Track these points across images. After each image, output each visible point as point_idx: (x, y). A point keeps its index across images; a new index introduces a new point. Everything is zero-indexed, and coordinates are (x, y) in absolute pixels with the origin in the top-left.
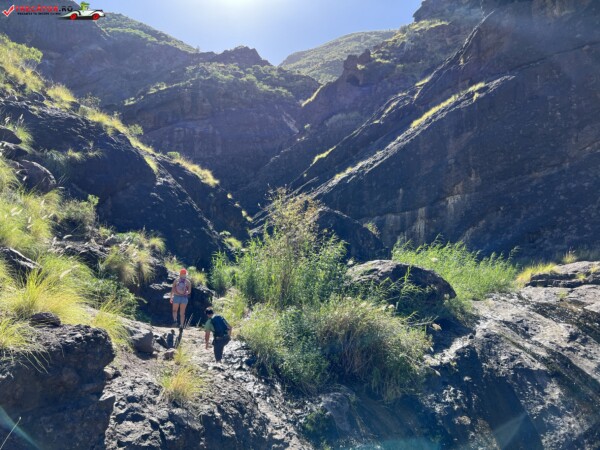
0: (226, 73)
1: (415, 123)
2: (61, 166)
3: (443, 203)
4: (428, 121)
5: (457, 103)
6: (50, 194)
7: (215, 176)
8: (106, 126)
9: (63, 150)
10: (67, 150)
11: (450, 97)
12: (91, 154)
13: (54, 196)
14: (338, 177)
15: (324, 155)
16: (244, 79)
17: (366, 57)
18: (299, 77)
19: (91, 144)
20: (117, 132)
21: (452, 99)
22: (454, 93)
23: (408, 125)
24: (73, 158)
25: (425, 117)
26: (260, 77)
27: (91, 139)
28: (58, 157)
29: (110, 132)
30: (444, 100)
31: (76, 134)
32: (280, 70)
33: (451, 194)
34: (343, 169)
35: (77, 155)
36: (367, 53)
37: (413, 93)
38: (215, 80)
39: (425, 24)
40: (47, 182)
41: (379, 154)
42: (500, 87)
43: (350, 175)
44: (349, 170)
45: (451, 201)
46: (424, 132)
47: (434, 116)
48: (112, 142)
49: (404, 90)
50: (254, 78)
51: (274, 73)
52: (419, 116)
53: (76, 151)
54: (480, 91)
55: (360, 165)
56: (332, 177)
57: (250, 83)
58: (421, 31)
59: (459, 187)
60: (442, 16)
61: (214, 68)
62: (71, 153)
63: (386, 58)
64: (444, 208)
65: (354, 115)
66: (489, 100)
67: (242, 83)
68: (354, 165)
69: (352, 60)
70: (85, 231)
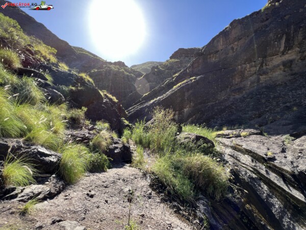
0: (116, 68)
1: (175, 87)
2: (67, 92)
4: (178, 87)
5: (187, 82)
6: (62, 105)
7: (117, 99)
8: (84, 78)
9: (67, 86)
10: (69, 86)
12: (79, 88)
13: (64, 106)
14: (152, 101)
15: (147, 94)
17: (157, 67)
18: (137, 72)
19: (79, 84)
20: (89, 81)
21: (185, 81)
22: (185, 79)
23: (172, 87)
24: (72, 90)
25: (177, 85)
26: (126, 70)
27: (79, 82)
28: (65, 88)
29: (86, 80)
30: (183, 81)
31: (72, 80)
32: (131, 69)
33: (185, 108)
34: (153, 99)
35: (73, 88)
36: (158, 66)
37: (173, 78)
38: (112, 70)
39: (173, 60)
40: (61, 100)
41: (164, 95)
42: (200, 79)
43: (156, 101)
44: (155, 99)
45: (186, 110)
46: (178, 90)
47: (180, 85)
48: (87, 84)
49: (170, 77)
50: (124, 70)
52: (175, 85)
53: (73, 86)
54: (194, 79)
55: (158, 98)
56: (150, 100)
57: (123, 72)
58: (172, 62)
59: (188, 106)
60: (177, 58)
61: (112, 67)
62: (71, 87)
63: (163, 68)
64: (184, 112)
65: (154, 83)
66: (197, 82)
67: (120, 71)
68: (157, 98)
69: (153, 68)
70: (80, 123)
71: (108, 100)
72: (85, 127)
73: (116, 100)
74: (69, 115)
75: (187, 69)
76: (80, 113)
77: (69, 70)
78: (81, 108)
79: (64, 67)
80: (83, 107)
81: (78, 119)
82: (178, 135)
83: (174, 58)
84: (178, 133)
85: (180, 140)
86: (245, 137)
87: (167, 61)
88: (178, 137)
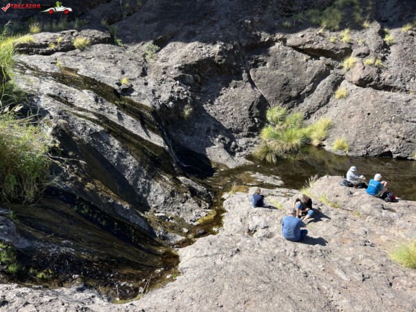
86: (82, 49)
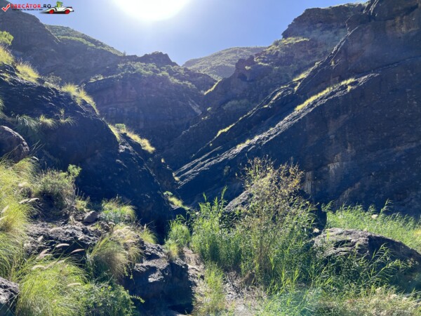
0: (147, 70)
1: (299, 108)
2: (34, 132)
3: (325, 169)
4: (310, 106)
5: (332, 93)
6: (22, 162)
7: (152, 145)
8: (75, 96)
9: (34, 116)
10: (39, 116)
11: (325, 89)
12: (62, 121)
14: (240, 147)
15: (226, 130)
16: (161, 75)
17: (250, 61)
18: (199, 75)
19: (62, 112)
20: (84, 103)
21: (327, 91)
22: (329, 86)
23: (292, 109)
24: (44, 125)
25: (306, 103)
26: (171, 73)
27: (61, 107)
28: (31, 123)
29: (78, 102)
30: (321, 91)
31: (47, 102)
32: (185, 69)
33: (332, 162)
34: (244, 142)
35: (49, 122)
36: (252, 58)
38: (138, 75)
39: (292, 40)
40: (20, 149)
41: (272, 130)
42: (368, 82)
43: (250, 145)
44: (248, 142)
45: (332, 167)
46: (309, 114)
47: (315, 102)
48: (81, 110)
49: (285, 84)
50: (167, 74)
51: (182, 71)
52: (301, 102)
53: (48, 117)
54: (351, 84)
55: (256, 138)
56: (235, 146)
57: (164, 78)
58: (289, 44)
59: (339, 156)
60: (304, 35)
61: (138, 66)
62: (42, 119)
63: (266, 62)
64: (327, 172)
65: (244, 101)
66: (359, 92)
67: (159, 77)
68: (252, 138)
69: (241, 62)
70: (63, 206)
71: (130, 148)
72: (75, 217)
73: (149, 148)
74: (37, 187)
75: (329, 59)
76: (64, 181)
77: (39, 80)
78: (65, 169)
79: (28, 74)
80: (71, 167)
81: (58, 195)
82: (316, 234)
83: (295, 35)
84: (316, 230)
85: (322, 249)
87: (276, 44)
88: (317, 241)
